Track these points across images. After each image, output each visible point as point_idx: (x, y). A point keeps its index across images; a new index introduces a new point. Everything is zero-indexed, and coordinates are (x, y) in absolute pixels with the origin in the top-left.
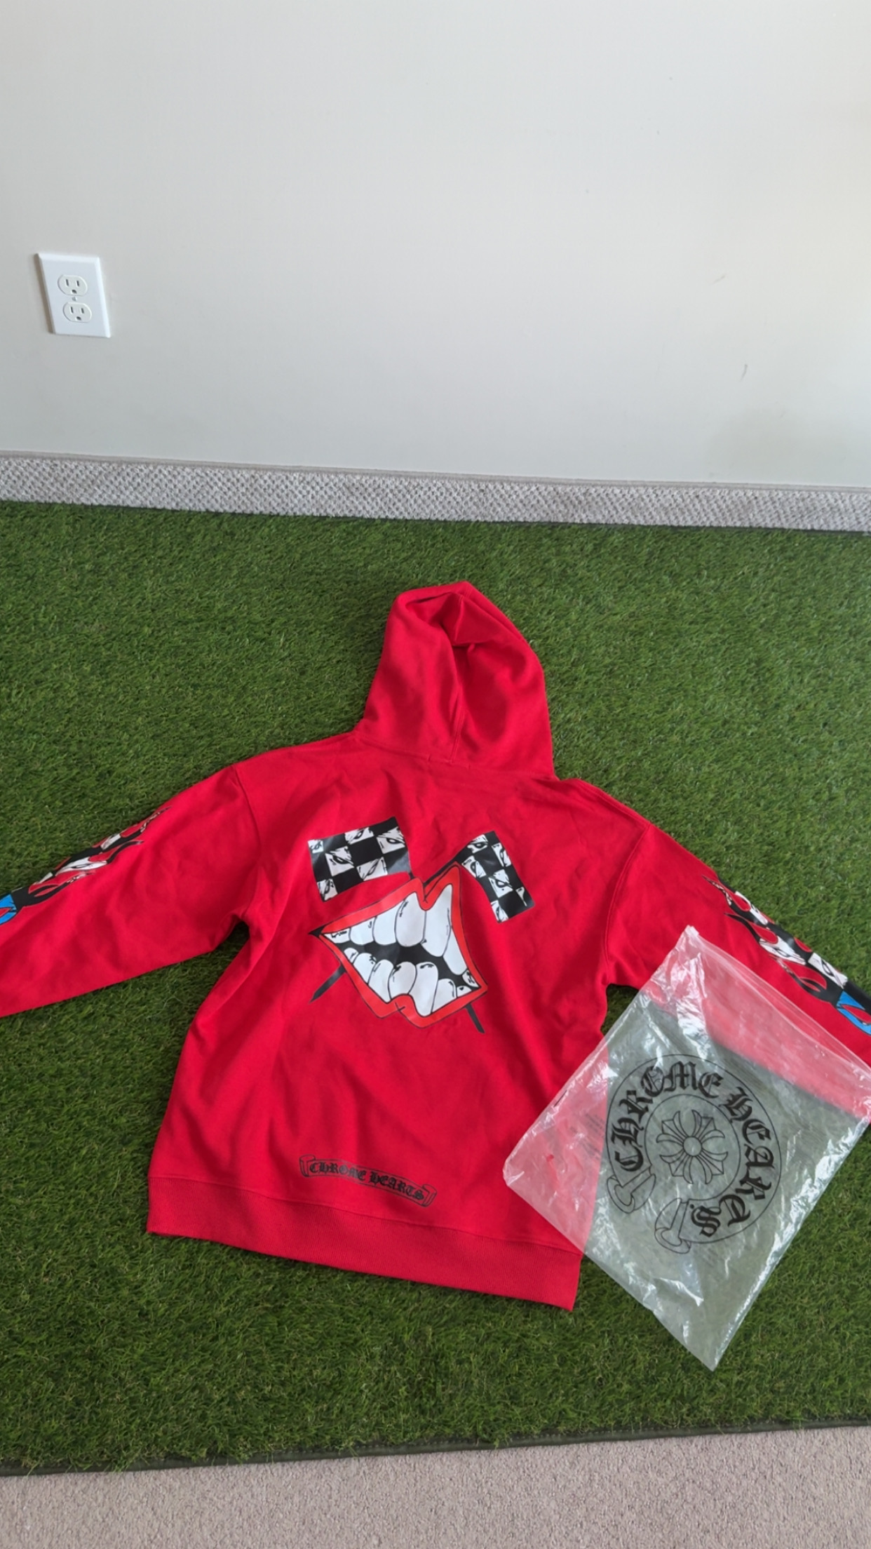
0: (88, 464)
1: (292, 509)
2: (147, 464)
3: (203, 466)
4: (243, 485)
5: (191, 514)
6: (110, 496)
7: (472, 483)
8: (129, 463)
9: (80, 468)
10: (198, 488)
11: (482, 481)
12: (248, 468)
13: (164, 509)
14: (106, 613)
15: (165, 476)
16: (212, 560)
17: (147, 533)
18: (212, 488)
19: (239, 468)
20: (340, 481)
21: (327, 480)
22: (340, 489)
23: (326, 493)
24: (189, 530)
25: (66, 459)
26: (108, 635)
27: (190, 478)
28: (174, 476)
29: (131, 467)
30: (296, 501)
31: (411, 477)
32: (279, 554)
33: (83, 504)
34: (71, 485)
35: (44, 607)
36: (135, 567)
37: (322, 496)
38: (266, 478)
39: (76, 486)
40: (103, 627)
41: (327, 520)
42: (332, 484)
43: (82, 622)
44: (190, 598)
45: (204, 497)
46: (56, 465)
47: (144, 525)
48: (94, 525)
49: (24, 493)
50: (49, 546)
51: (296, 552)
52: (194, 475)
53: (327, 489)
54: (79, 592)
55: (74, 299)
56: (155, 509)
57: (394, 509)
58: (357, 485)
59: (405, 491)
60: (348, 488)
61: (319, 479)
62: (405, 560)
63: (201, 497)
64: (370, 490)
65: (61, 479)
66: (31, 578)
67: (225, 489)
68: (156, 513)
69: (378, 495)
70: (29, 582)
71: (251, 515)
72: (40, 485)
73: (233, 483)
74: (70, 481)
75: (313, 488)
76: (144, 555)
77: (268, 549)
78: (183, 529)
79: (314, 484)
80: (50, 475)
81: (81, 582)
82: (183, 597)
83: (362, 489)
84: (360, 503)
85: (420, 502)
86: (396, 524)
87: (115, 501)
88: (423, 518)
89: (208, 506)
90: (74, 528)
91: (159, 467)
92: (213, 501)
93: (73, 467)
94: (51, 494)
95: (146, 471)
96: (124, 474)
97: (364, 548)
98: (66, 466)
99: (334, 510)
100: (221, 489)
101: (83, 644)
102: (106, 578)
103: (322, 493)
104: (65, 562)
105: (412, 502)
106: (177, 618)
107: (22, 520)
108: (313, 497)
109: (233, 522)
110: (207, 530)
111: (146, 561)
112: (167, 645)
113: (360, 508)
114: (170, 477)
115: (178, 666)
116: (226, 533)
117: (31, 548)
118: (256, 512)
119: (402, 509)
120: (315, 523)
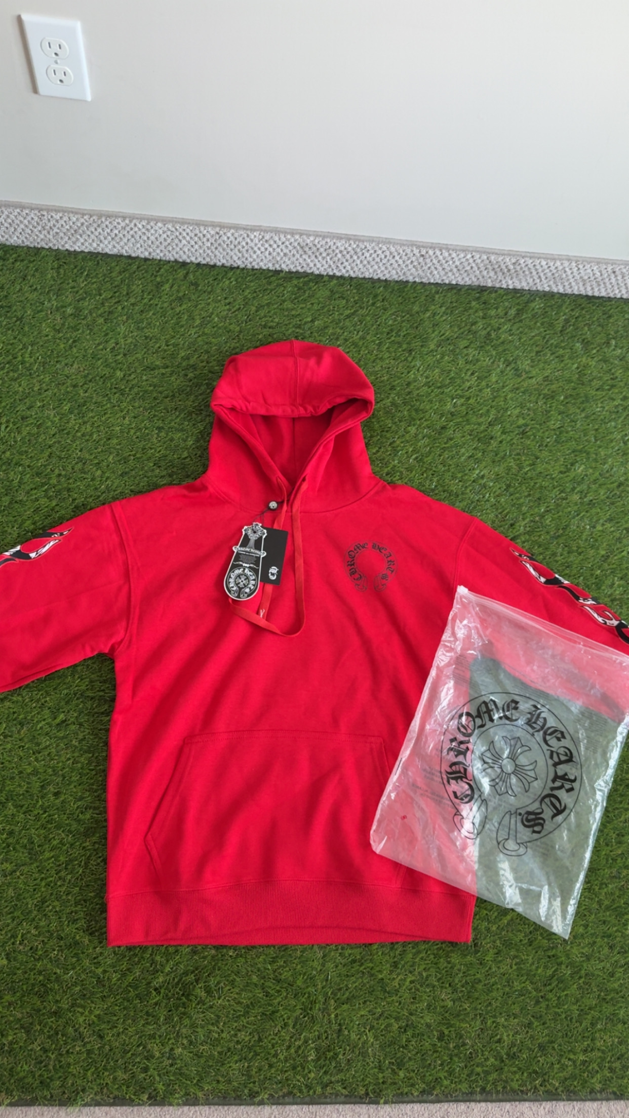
0: (71, 215)
1: (251, 263)
2: (124, 218)
3: (174, 221)
4: (208, 240)
5: (160, 264)
6: (91, 244)
7: (414, 249)
8: (108, 216)
9: (65, 218)
10: (169, 241)
11: (423, 247)
12: (213, 225)
13: (137, 257)
14: (84, 356)
15: (139, 229)
16: (178, 310)
17: (122, 281)
18: (180, 241)
19: (205, 225)
20: (296, 240)
21: (283, 239)
22: (295, 248)
23: (282, 250)
24: (158, 279)
25: (52, 210)
26: (85, 377)
27: (161, 232)
28: (148, 230)
29: (109, 220)
30: (255, 256)
31: (360, 241)
32: (237, 307)
33: (67, 250)
34: (57, 233)
35: (30, 348)
36: (110, 313)
37: (278, 254)
38: (229, 234)
39: (62, 234)
40: (82, 369)
41: (281, 275)
42: (287, 243)
43: (63, 363)
44: (158, 345)
45: (173, 249)
46: (44, 215)
47: (120, 273)
48: (75, 271)
49: (15, 238)
50: (36, 289)
51: (253, 305)
52: (165, 229)
53: (283, 247)
54: (61, 335)
55: (56, 62)
56: (129, 257)
57: (341, 267)
58: (311, 245)
59: (352, 252)
60: (302, 248)
61: (276, 238)
62: (348, 316)
63: (170, 249)
64: (322, 250)
65: (48, 227)
66: (20, 319)
67: (193, 243)
68: (130, 261)
69: (328, 255)
70: (18, 322)
71: (214, 266)
72: (30, 232)
73: (199, 238)
74: (56, 230)
75: (270, 246)
76: (119, 302)
77: (227, 301)
78: (153, 278)
79: (272, 242)
80: (38, 224)
81: (63, 325)
82: (151, 344)
83: (314, 249)
84: (312, 261)
85: (365, 262)
86: (342, 281)
87: (95, 249)
88: (367, 276)
89: (177, 257)
90: (58, 273)
91: (134, 221)
92: (181, 253)
93: (58, 218)
94: (39, 240)
95: (123, 224)
96: (104, 226)
97: (312, 304)
98: (52, 217)
99: (287, 265)
100: (189, 243)
101: (64, 384)
102: (84, 322)
103: (279, 250)
104: (49, 305)
105: (358, 262)
106: (146, 364)
107: (13, 263)
108: (270, 254)
109: (197, 273)
110: (174, 279)
111: (120, 308)
112: (136, 390)
113: (312, 265)
114: (144, 230)
115: (145, 409)
116: (192, 284)
117: (21, 290)
118: (219, 264)
119: (349, 268)
120: (269, 277)
